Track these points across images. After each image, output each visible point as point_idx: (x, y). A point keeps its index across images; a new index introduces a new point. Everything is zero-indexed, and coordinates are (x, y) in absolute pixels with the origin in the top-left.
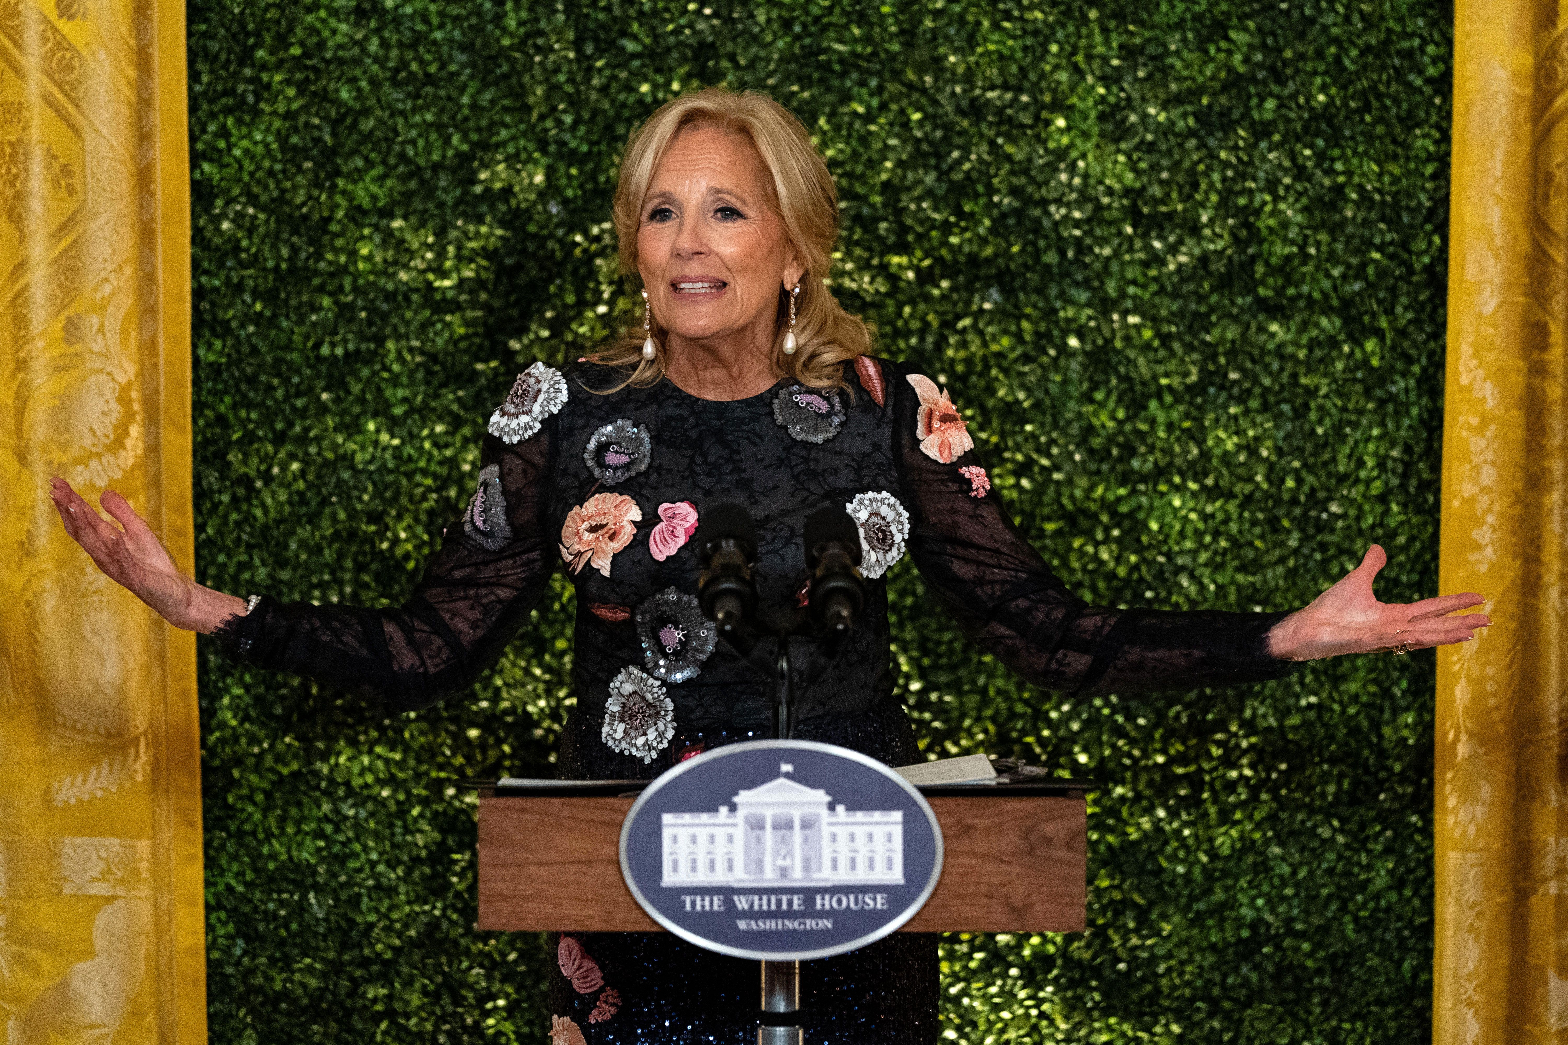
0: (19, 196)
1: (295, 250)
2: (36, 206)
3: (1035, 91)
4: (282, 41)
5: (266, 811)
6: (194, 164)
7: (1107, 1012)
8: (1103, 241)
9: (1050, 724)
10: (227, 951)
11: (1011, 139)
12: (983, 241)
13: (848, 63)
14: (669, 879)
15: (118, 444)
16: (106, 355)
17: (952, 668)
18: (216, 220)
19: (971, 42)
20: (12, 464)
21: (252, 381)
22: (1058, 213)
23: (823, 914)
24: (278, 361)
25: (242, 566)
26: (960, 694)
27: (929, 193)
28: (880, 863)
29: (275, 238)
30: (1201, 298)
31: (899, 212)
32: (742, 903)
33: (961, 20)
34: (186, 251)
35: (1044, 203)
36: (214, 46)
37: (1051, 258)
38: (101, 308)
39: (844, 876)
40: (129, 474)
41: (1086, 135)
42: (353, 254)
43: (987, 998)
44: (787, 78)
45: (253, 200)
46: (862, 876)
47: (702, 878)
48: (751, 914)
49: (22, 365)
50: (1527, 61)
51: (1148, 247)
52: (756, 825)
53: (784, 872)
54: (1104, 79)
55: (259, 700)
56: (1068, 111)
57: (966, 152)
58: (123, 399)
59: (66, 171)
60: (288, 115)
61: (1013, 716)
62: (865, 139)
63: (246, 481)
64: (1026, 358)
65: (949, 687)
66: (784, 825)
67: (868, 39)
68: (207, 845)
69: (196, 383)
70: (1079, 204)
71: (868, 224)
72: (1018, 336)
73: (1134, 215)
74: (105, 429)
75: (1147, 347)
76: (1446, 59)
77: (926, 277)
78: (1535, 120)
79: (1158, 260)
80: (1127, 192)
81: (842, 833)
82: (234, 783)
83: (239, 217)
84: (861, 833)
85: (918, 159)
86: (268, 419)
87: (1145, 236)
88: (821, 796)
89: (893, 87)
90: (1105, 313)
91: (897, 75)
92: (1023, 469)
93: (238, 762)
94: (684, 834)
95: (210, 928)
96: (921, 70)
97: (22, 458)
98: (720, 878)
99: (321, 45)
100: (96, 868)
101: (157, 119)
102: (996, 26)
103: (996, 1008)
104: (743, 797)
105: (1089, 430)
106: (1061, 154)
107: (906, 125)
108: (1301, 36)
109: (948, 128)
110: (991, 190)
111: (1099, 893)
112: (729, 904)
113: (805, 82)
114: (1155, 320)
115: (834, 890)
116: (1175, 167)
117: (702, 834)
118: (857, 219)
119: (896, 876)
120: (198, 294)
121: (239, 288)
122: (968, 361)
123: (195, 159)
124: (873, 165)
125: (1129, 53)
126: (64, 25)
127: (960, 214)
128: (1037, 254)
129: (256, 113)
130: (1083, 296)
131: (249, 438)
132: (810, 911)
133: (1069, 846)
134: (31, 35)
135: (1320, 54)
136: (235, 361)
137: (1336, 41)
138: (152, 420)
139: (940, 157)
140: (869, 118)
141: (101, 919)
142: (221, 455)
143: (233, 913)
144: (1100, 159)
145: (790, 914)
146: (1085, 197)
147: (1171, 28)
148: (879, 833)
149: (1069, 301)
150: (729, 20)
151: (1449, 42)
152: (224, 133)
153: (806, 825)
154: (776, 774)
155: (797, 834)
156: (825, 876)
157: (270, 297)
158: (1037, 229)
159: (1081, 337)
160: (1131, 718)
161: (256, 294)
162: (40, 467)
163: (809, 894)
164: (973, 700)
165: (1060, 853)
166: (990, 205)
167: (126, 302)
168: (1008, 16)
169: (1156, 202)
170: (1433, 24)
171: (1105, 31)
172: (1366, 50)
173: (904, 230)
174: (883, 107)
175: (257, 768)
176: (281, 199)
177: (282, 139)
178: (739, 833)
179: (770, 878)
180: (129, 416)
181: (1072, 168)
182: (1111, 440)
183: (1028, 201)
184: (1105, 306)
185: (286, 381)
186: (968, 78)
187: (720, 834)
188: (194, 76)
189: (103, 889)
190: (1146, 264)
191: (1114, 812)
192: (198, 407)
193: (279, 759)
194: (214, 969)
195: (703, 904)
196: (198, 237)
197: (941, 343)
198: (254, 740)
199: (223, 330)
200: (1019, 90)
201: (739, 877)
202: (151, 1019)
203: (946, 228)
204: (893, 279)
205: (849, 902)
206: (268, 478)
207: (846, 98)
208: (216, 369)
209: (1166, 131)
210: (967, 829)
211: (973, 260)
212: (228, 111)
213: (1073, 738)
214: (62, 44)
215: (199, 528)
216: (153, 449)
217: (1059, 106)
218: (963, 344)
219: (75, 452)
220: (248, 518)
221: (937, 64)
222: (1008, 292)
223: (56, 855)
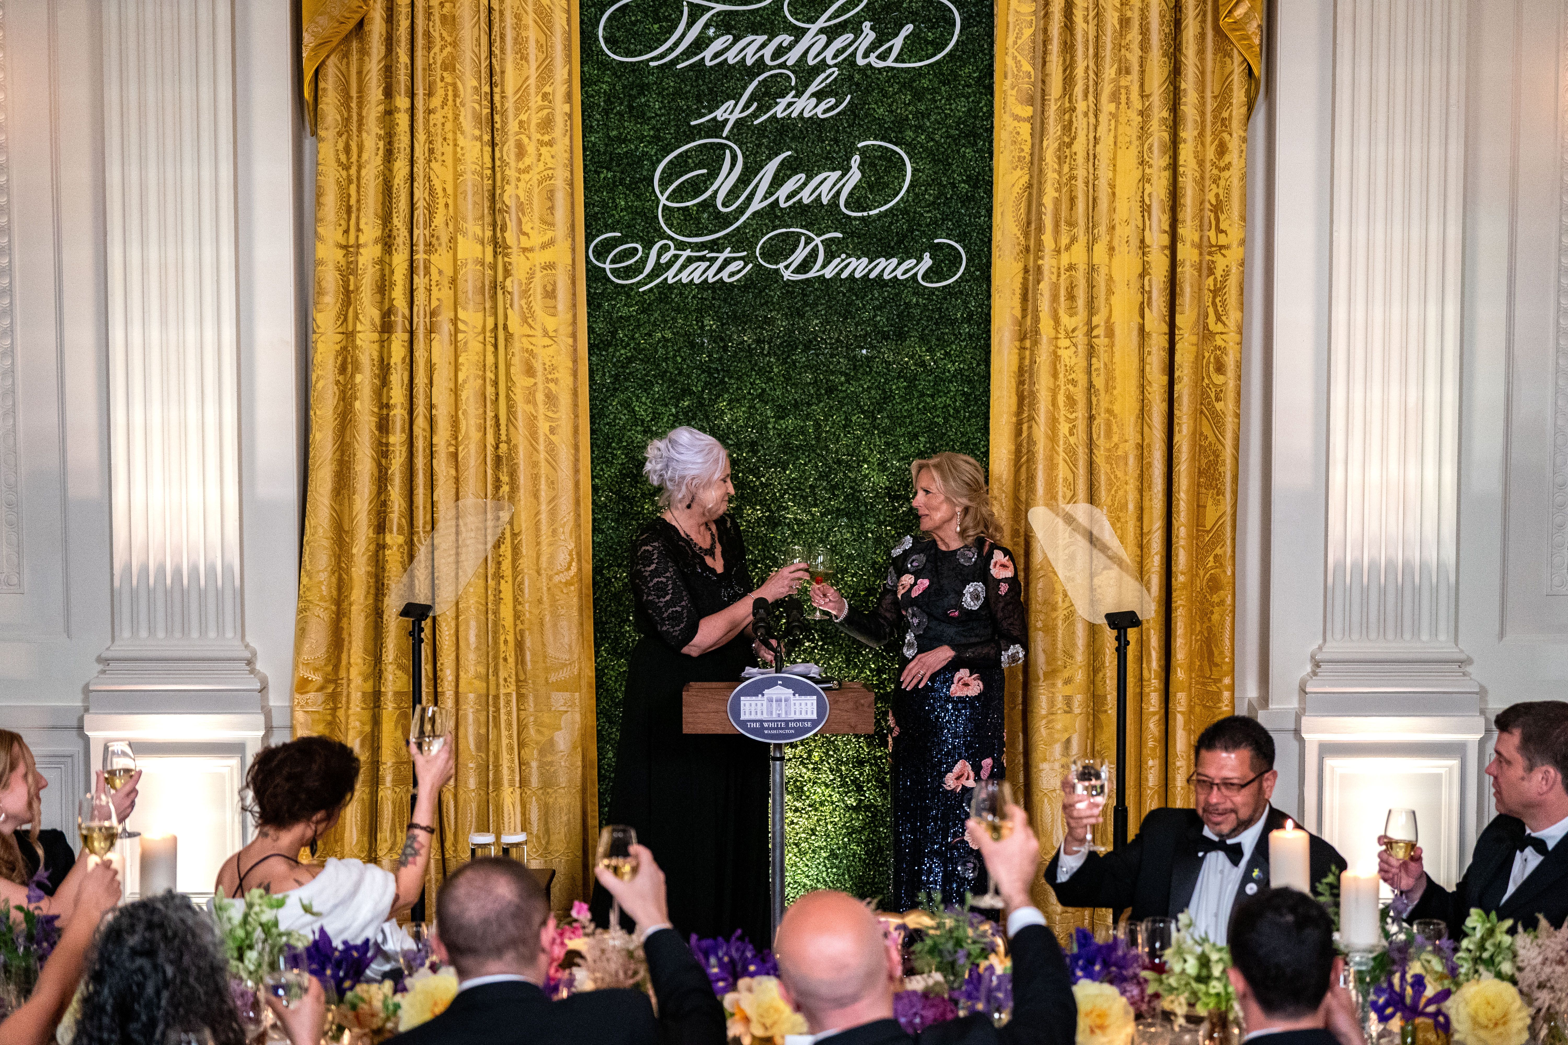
0: (538, 490)
1: (624, 506)
2: (543, 494)
3: (858, 456)
4: (620, 441)
5: (615, 683)
6: (593, 480)
7: (880, 747)
8: (879, 503)
9: (862, 655)
10: (603, 727)
11: (850, 471)
12: (841, 503)
13: (799, 447)
14: (743, 717)
15: (569, 568)
16: (565, 540)
17: (831, 638)
18: (600, 497)
19: (837, 441)
20: (535, 574)
21: (611, 547)
22: (865, 494)
23: (791, 728)
24: (619, 541)
25: (608, 606)
26: (834, 646)
27: (825, 488)
28: (809, 712)
29: (618, 504)
30: (910, 521)
31: (815, 494)
32: (766, 725)
33: (834, 434)
34: (590, 507)
35: (860, 491)
36: (599, 442)
37: (863, 508)
38: (563, 526)
39: (798, 716)
40: (572, 578)
41: (873, 470)
42: (643, 508)
43: (843, 741)
44: (779, 452)
45: (611, 491)
46: (803, 716)
47: (753, 717)
48: (768, 728)
49: (538, 544)
50: (1013, 447)
51: (893, 505)
52: (770, 700)
53: (779, 715)
54: (879, 452)
55: (613, 648)
56: (868, 462)
57: (836, 475)
58: (570, 555)
59: (552, 482)
60: (622, 464)
61: (851, 653)
62: (804, 471)
63: (609, 579)
64: (855, 540)
65: (829, 644)
66: (779, 700)
67: (805, 440)
68: (597, 693)
69: (593, 548)
70: (872, 492)
71: (805, 498)
72: (852, 533)
73: (888, 495)
74: (565, 564)
75: (893, 537)
76: (987, 446)
77: (823, 515)
78: (1015, 465)
79: (896, 509)
80: (886, 488)
81: (797, 703)
82: (605, 674)
83: (607, 497)
84: (803, 703)
85: (821, 477)
86: (616, 559)
87: (892, 502)
88: (791, 691)
89: (813, 455)
90: (880, 526)
91: (814, 451)
92: (853, 576)
93: (607, 667)
94: (747, 703)
95: (598, 719)
96: (822, 449)
97: (538, 573)
98: (759, 717)
99: (633, 442)
100: (562, 702)
101: (581, 465)
102: (845, 436)
103: (846, 745)
104: (766, 691)
105: (875, 563)
106: (866, 476)
107: (817, 467)
108: (941, 439)
109: (830, 467)
110: (844, 487)
111: (878, 708)
112: (762, 725)
113: (785, 453)
114: (896, 528)
115: (795, 721)
116: (902, 480)
117: (753, 703)
118: (802, 496)
119: (815, 717)
120: (594, 520)
121: (607, 518)
122: (836, 541)
123: (593, 478)
124: (807, 479)
125: (887, 444)
126: (551, 437)
127: (834, 494)
128: (858, 508)
129: (612, 463)
130: (872, 520)
131: (610, 565)
132: (787, 727)
133: (869, 707)
134: (541, 439)
135: (947, 444)
136: (605, 541)
137: (952, 440)
138: (579, 561)
139: (827, 477)
140: (805, 464)
141: (564, 717)
142: (601, 571)
143: (605, 715)
144: (878, 478)
145: (781, 728)
146: (873, 490)
147: (900, 436)
148: (809, 703)
149: (869, 522)
150: (761, 434)
151: (988, 441)
152: (602, 470)
153: (786, 700)
154: (776, 684)
155: (783, 703)
156: (792, 716)
157: (616, 521)
158: (858, 499)
159: (872, 533)
160: (888, 653)
161: (612, 520)
162: (544, 576)
163: (787, 722)
164: (837, 649)
165: (866, 709)
166: (844, 492)
167: (571, 524)
168: (849, 432)
169: (895, 491)
170: (983, 435)
171: (880, 437)
172: (962, 443)
173: (816, 499)
174: (810, 461)
175: (613, 669)
176: (620, 490)
177: (620, 471)
178: (765, 703)
179: (774, 717)
180: (572, 559)
181: (869, 480)
182: (881, 566)
183: (855, 491)
184: (880, 524)
185: (621, 547)
186: (837, 452)
187: (759, 703)
188: (592, 452)
189: (564, 709)
190: (892, 510)
191: (882, 683)
192: (594, 556)
193: (620, 666)
194: (599, 732)
195: (754, 725)
196: (594, 502)
197: (828, 536)
198: (612, 661)
199: (602, 531)
200: (852, 456)
201: (765, 717)
202: (579, 749)
203: (830, 499)
204: (813, 515)
205: (800, 724)
206: (615, 578)
207: (798, 458)
208: (599, 544)
209: (899, 469)
210: (837, 702)
211: (838, 509)
212: (603, 463)
213: (870, 660)
214: (551, 443)
215: (594, 594)
216: (580, 569)
217: (865, 461)
218: (835, 536)
219: (555, 571)
220: (609, 591)
221: (827, 447)
222: (849, 519)
223: (549, 698)
